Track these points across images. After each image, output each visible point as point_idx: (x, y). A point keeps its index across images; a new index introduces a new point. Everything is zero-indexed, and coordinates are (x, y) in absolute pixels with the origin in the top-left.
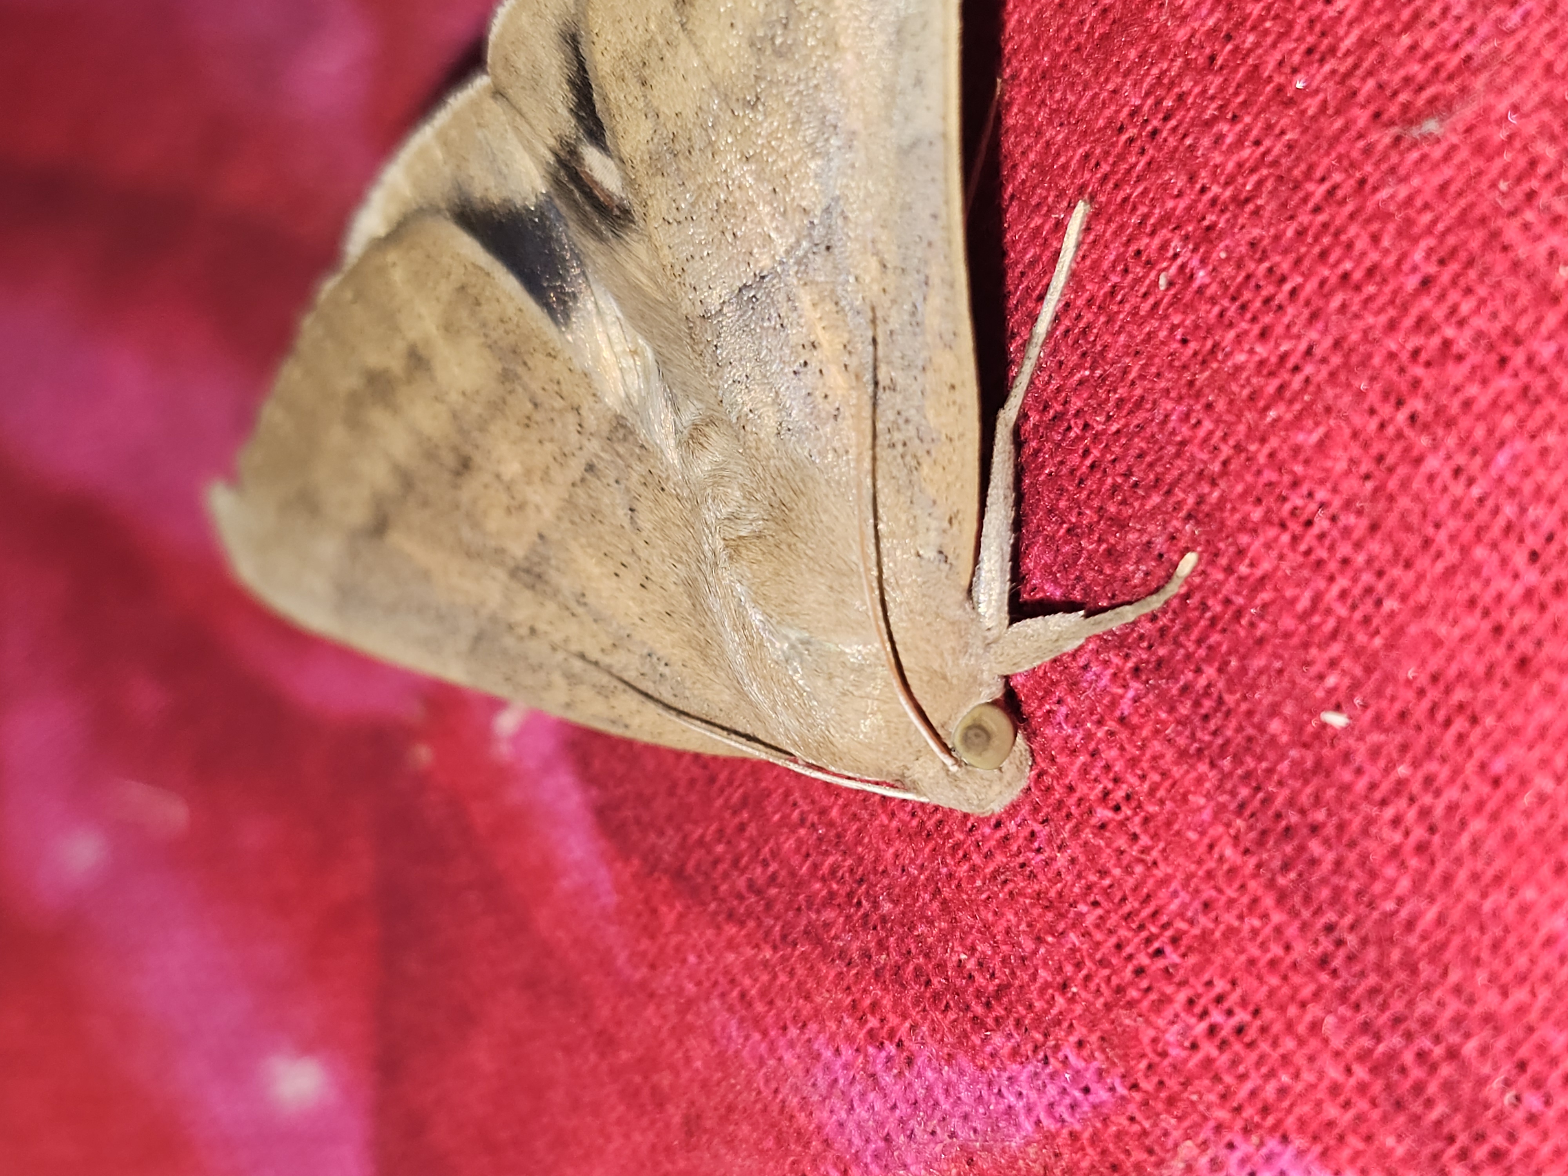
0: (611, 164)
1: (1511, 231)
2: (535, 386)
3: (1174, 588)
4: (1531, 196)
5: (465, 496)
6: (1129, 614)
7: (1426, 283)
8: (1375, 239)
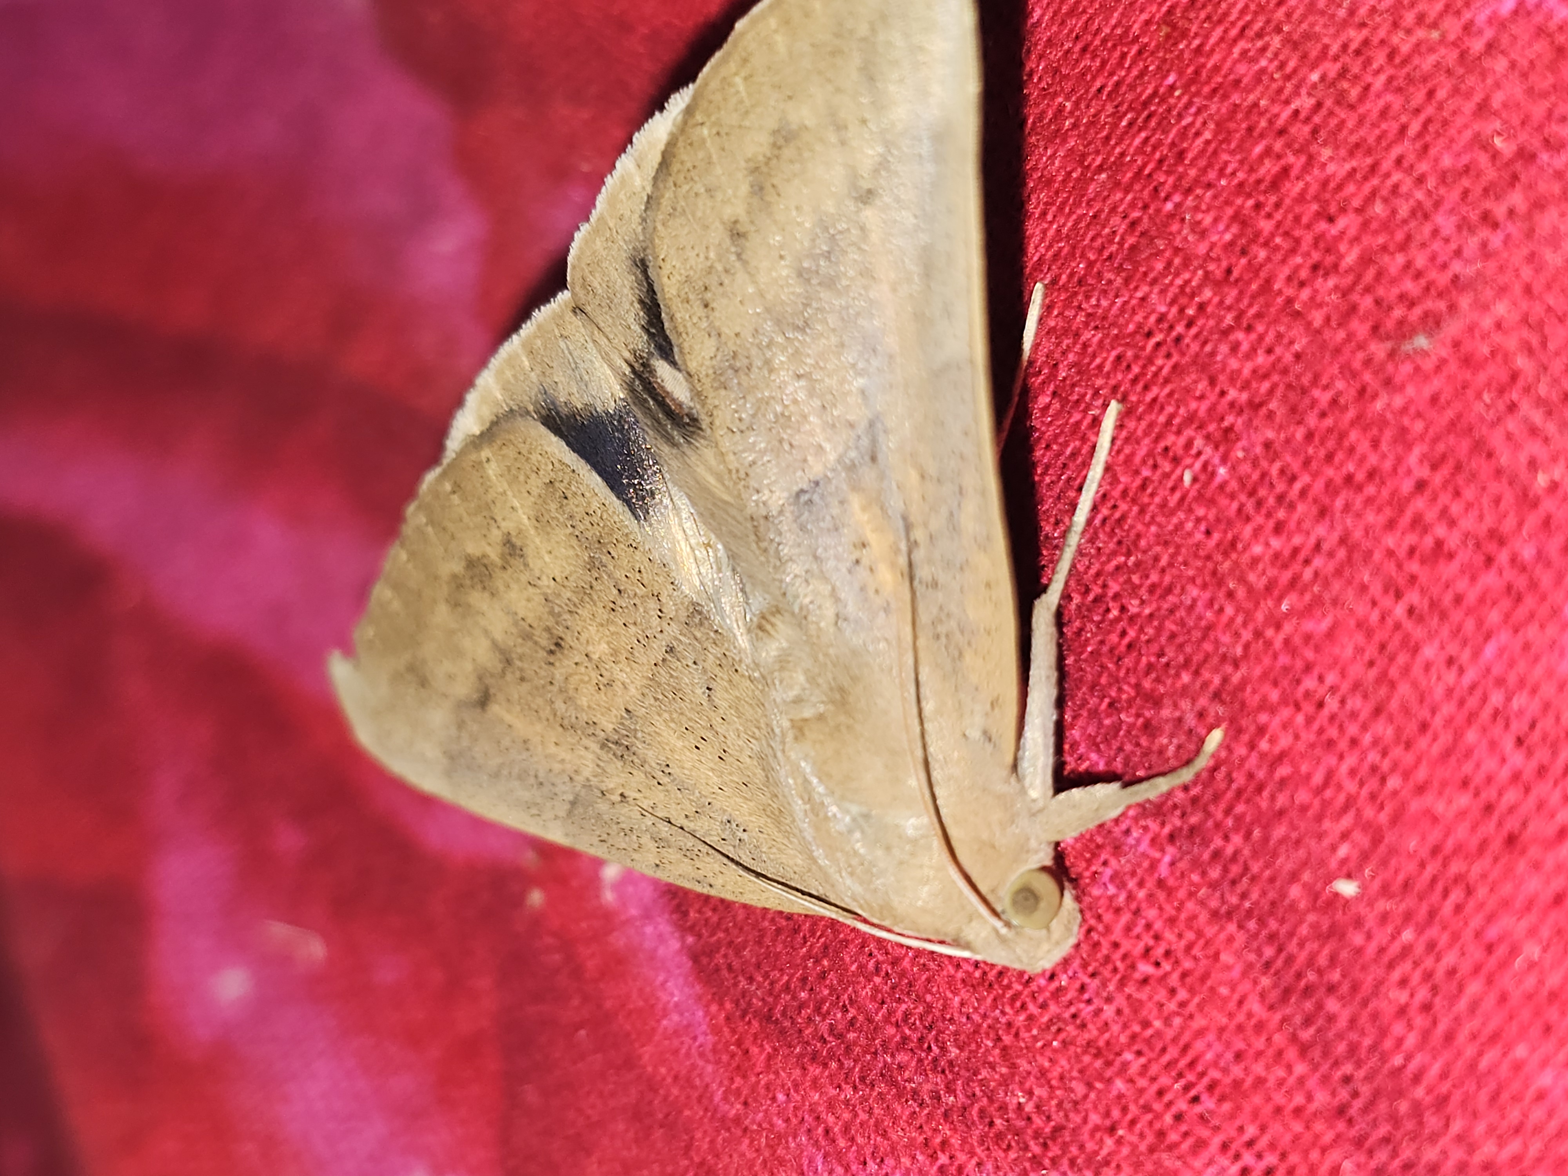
0: (680, 376)
1: (1496, 439)
2: (619, 574)
3: (1202, 762)
4: (1512, 407)
5: (559, 674)
6: (1163, 785)
7: (1421, 486)
8: (1375, 444)
